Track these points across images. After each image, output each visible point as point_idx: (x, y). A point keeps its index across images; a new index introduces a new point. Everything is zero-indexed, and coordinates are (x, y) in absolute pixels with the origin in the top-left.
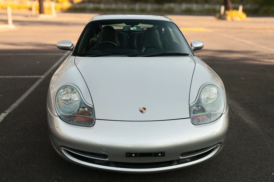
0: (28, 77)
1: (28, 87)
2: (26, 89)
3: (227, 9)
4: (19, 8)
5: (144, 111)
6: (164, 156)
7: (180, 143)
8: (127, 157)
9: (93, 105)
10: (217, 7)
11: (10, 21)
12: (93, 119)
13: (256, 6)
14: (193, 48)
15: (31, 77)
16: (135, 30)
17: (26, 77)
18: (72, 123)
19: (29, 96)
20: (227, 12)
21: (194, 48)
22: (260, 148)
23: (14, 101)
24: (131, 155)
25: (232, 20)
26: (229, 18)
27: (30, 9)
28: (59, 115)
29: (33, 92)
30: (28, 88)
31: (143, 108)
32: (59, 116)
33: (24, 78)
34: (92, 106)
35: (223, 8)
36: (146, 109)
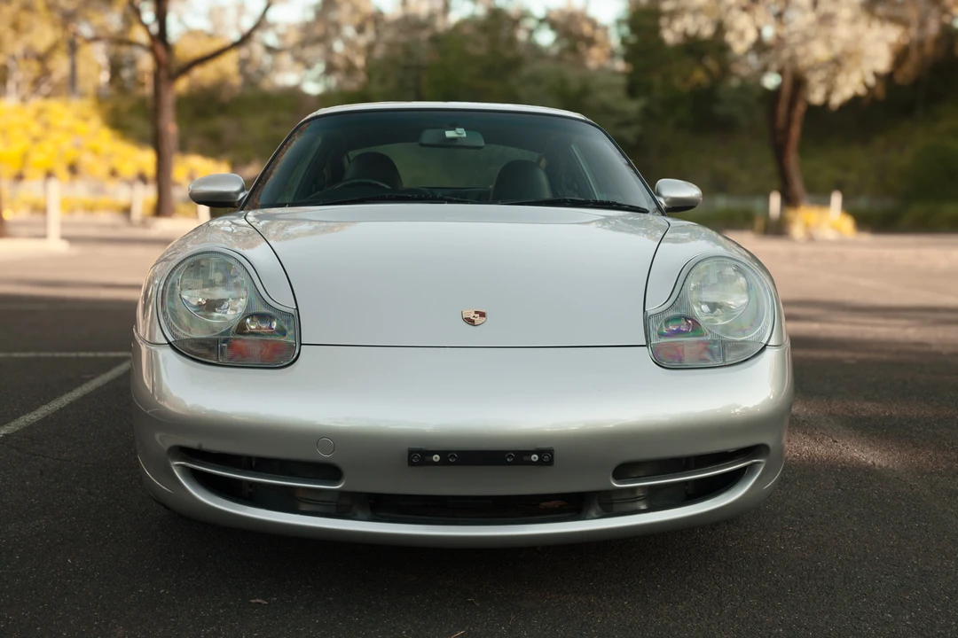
0: (91, 354)
1: (88, 377)
2: (81, 382)
3: (789, 201)
4: (91, 209)
5: (478, 320)
6: (550, 463)
7: (612, 426)
8: (411, 464)
9: (297, 309)
10: (757, 204)
11: (54, 229)
12: (291, 345)
13: (889, 204)
14: (662, 201)
15: (100, 354)
16: (460, 138)
17: (82, 354)
18: (215, 362)
19: (85, 397)
20: (791, 213)
21: (667, 200)
22: (919, 526)
23: (30, 408)
24: (427, 458)
25: (811, 238)
26: (797, 231)
27: (127, 211)
28: (171, 339)
29: (99, 389)
30: (87, 381)
31: (476, 312)
32: (170, 343)
33: (78, 358)
34: (292, 311)
35: (775, 201)
36: (487, 315)
